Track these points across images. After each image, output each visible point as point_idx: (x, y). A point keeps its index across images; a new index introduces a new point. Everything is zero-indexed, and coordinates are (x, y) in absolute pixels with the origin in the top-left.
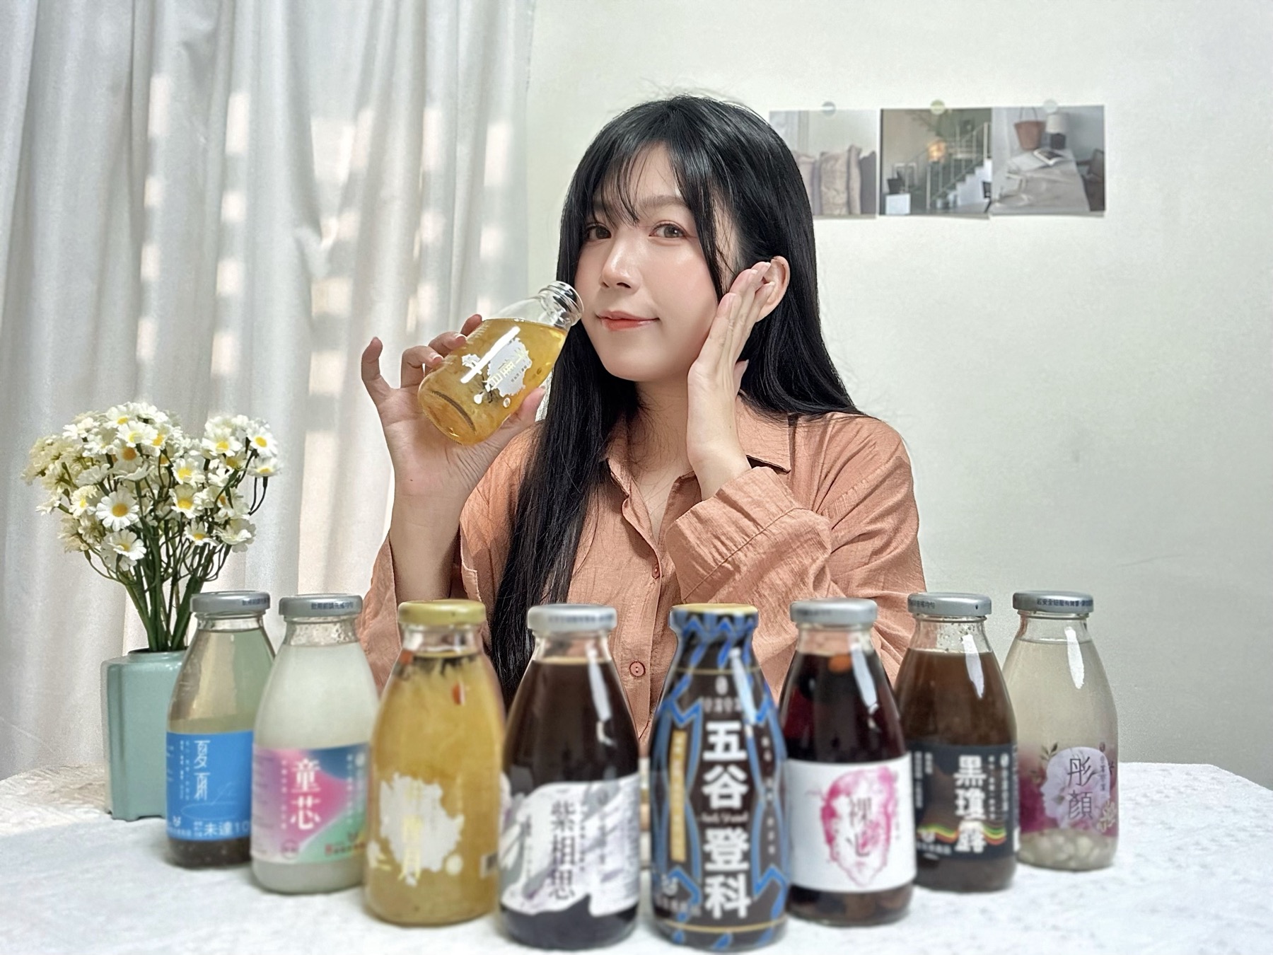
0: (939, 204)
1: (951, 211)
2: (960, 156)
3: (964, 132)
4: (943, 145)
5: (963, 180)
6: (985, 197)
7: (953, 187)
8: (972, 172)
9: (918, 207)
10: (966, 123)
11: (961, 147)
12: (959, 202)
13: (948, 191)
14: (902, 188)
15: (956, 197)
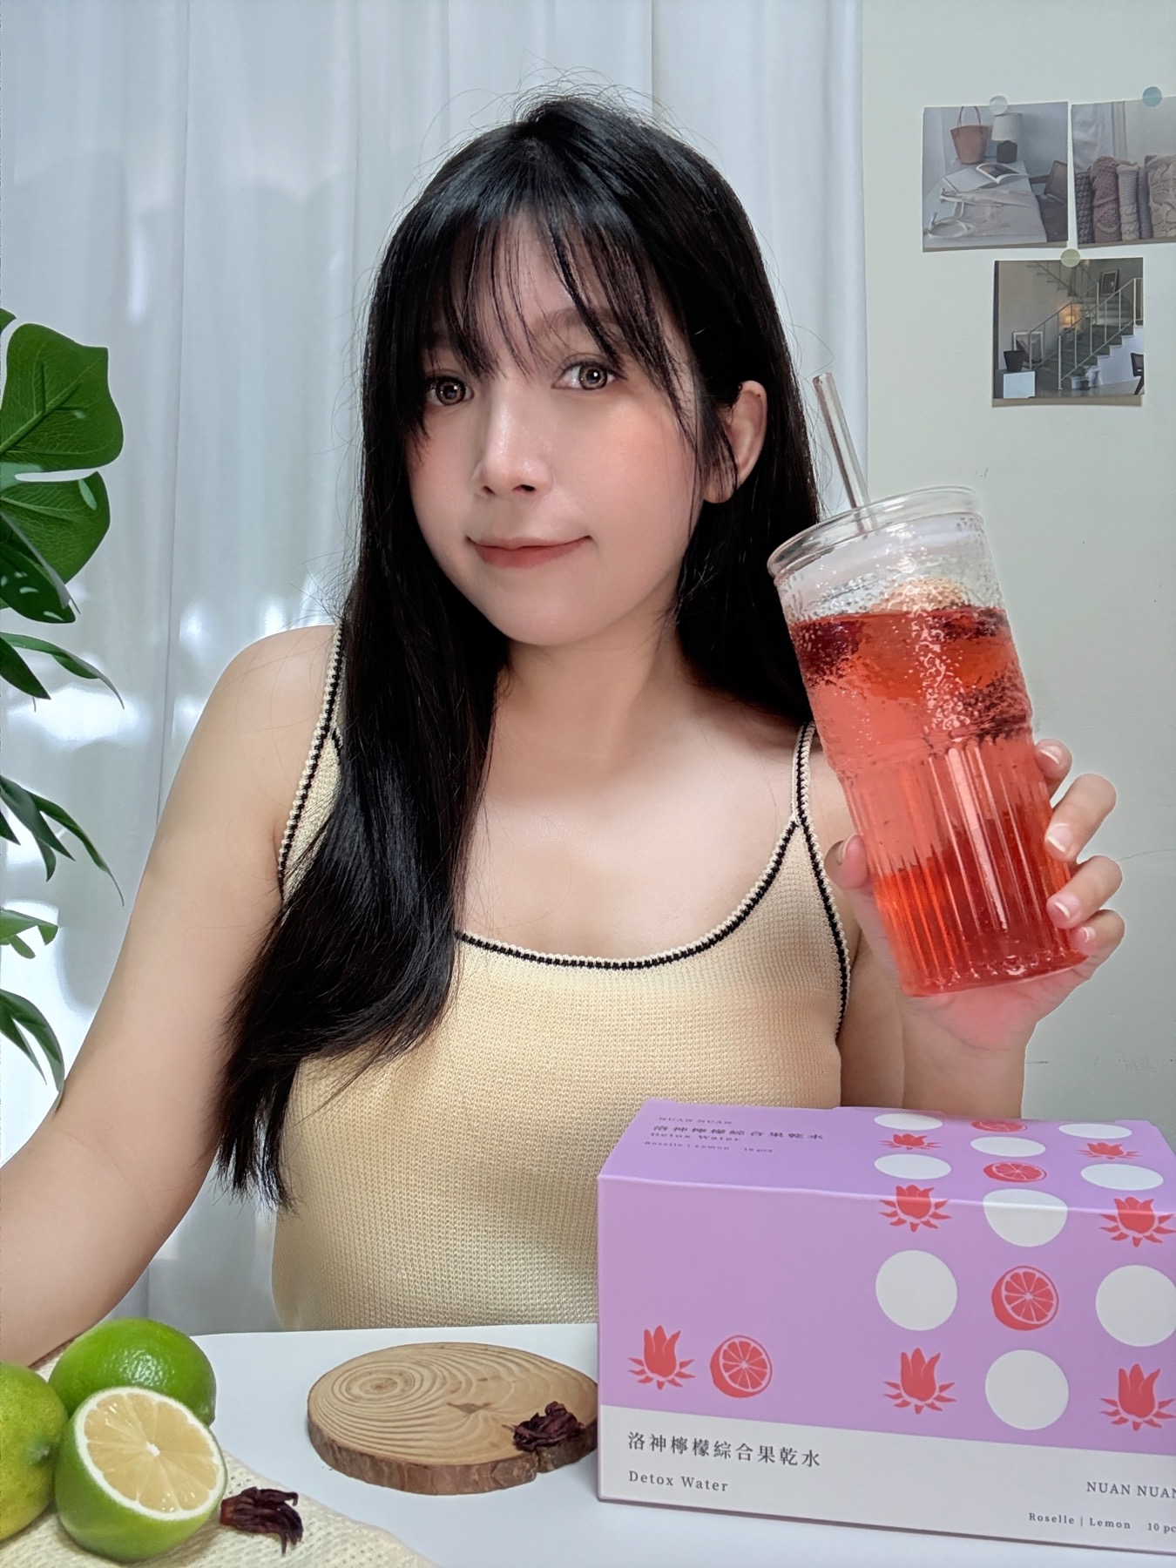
0: (1074, 384)
1: (1090, 393)
2: (1100, 322)
3: (1105, 290)
4: (1077, 308)
5: (1105, 352)
6: (1135, 375)
7: (1093, 362)
8: (1118, 342)
9: (1048, 389)
10: (1110, 277)
11: (1102, 309)
12: (1101, 382)
13: (1086, 367)
14: (1025, 363)
15: (1097, 373)
